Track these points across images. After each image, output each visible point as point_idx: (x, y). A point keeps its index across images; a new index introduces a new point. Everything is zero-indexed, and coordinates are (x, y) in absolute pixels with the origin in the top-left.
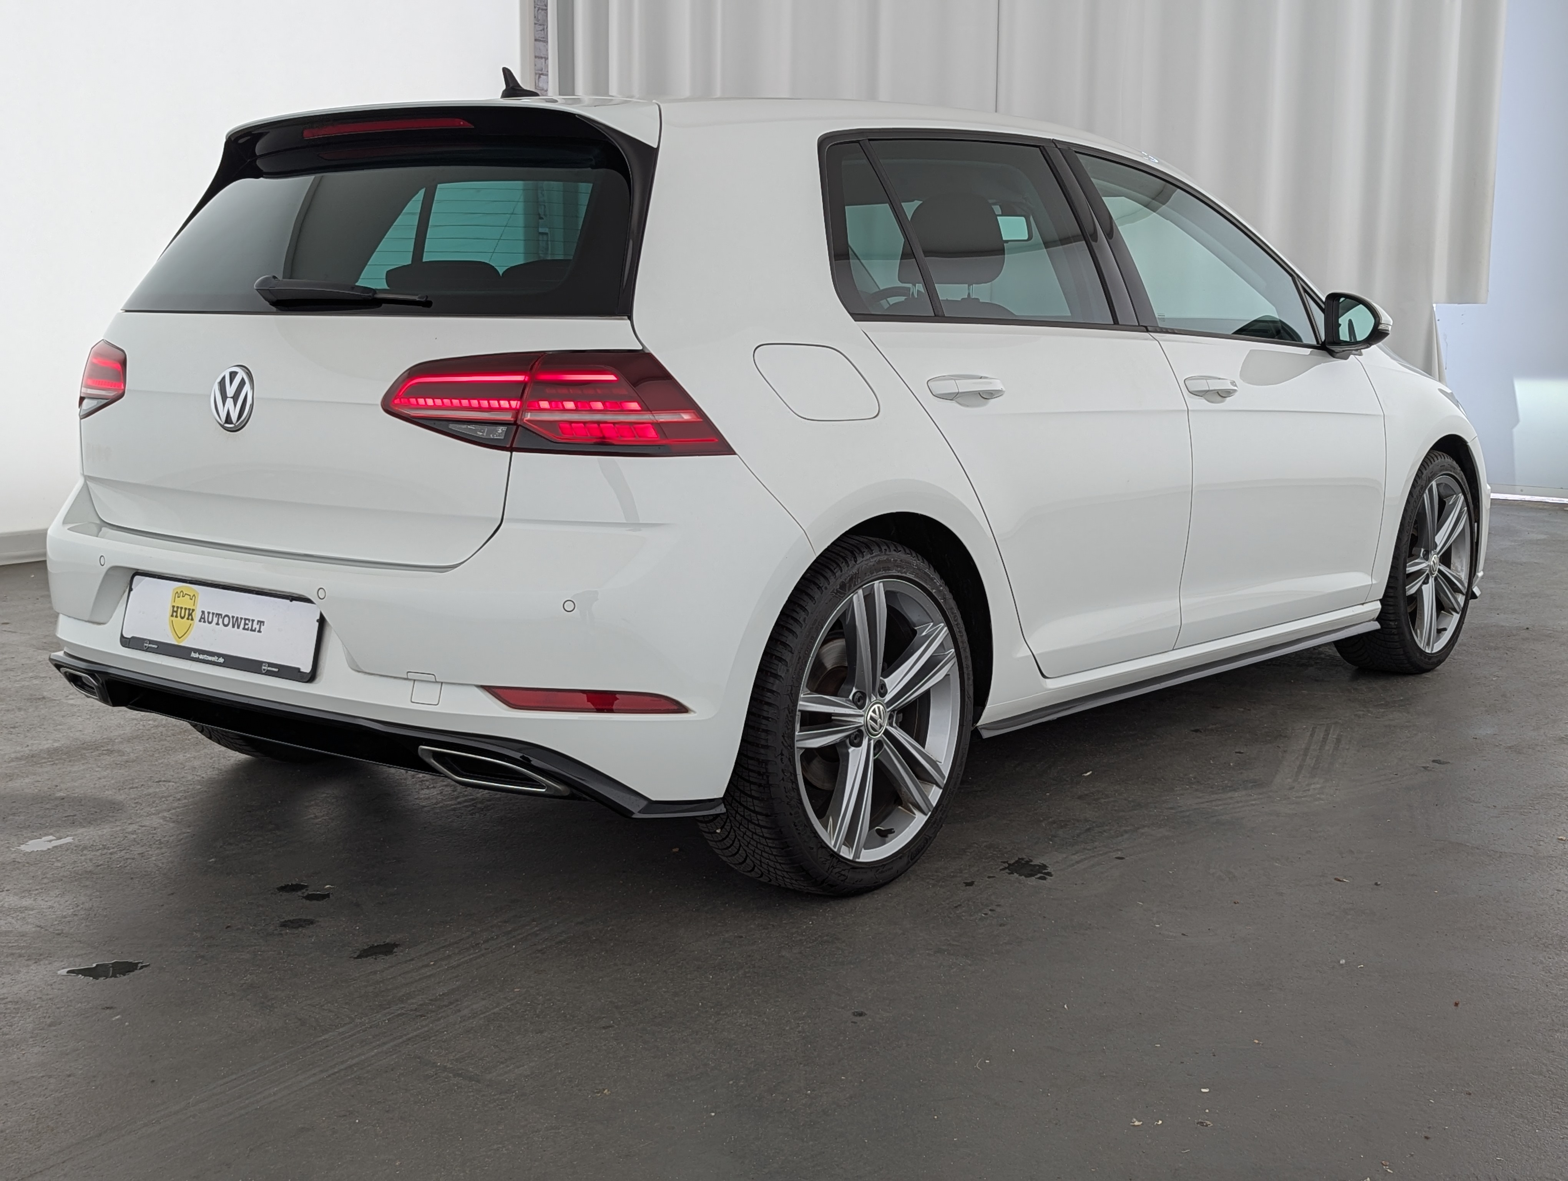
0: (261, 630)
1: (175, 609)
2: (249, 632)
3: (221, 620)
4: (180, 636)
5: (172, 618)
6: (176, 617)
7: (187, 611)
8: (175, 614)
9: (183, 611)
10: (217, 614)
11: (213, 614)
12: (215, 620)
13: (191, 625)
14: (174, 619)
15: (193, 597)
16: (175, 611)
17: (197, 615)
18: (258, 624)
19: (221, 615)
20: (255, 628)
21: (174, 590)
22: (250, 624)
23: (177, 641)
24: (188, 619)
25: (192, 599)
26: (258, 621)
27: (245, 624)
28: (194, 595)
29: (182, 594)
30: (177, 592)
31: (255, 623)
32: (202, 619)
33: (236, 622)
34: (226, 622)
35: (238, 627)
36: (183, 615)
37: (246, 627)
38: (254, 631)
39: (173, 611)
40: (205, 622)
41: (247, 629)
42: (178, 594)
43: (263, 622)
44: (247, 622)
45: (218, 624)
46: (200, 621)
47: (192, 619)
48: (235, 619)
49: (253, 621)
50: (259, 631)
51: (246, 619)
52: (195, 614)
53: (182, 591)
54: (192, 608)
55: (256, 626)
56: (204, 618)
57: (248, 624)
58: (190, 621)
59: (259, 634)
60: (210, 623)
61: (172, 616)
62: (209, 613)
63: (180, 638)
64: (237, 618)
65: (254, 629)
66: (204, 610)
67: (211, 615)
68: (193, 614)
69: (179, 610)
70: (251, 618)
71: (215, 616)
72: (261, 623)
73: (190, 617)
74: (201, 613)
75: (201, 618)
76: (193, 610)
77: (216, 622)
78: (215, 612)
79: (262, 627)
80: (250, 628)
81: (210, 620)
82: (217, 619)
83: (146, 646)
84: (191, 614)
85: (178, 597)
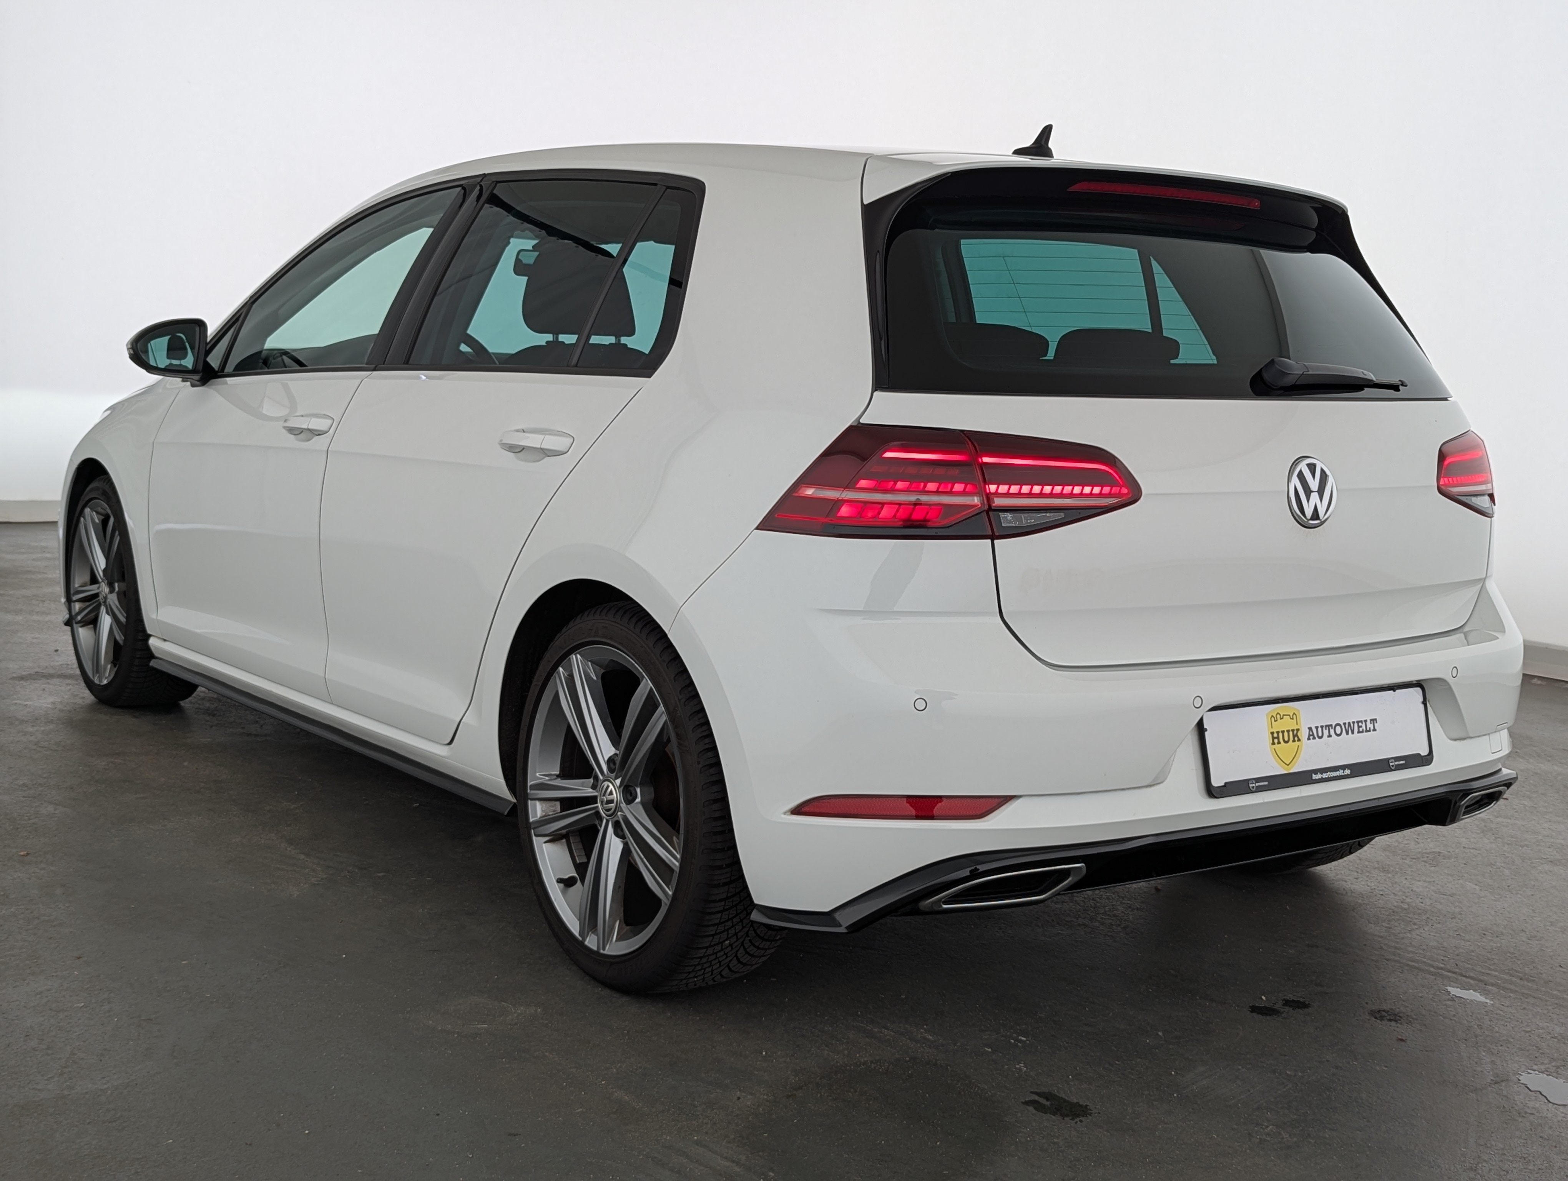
0: (1376, 728)
1: (1275, 735)
2: (1365, 733)
3: (1332, 731)
4: (1288, 763)
5: (1274, 746)
6: (1279, 743)
7: (1291, 733)
8: (1276, 741)
9: (1286, 734)
10: (1326, 726)
11: (1322, 727)
12: (1326, 732)
13: (1298, 746)
14: (1276, 746)
15: (1294, 716)
16: (1275, 738)
17: (1304, 734)
18: (1371, 723)
19: (1331, 725)
21: (1267, 715)
22: (1364, 726)
23: (1285, 769)
24: (1294, 741)
25: (1293, 719)
26: (1371, 720)
27: (1359, 727)
28: (1294, 714)
29: (1278, 716)
30: (1272, 716)
31: (1368, 723)
32: (1311, 736)
33: (1349, 728)
34: (1338, 732)
35: (1353, 732)
36: (1286, 739)
38: (1369, 731)
39: (1273, 738)
40: (1314, 738)
41: (1362, 732)
42: (1274, 718)
43: (1376, 720)
44: (1360, 724)
45: (1330, 736)
46: (1309, 739)
47: (1299, 740)
48: (1347, 726)
49: (1366, 721)
50: (1375, 730)
51: (1358, 722)
52: (1301, 733)
53: (1278, 713)
54: (1295, 728)
55: (1370, 726)
56: (1313, 735)
57: (1361, 727)
58: (1297, 743)
59: (1375, 732)
60: (1320, 738)
61: (1273, 743)
62: (1317, 728)
63: (1288, 765)
64: (1349, 723)
65: (1368, 729)
66: (1309, 726)
67: (1320, 729)
68: (1299, 734)
69: (1281, 735)
70: (1363, 719)
71: (1324, 728)
72: (1374, 721)
73: (1296, 739)
74: (1308, 730)
75: (1309, 735)
76: (1298, 730)
77: (1328, 734)
78: (1324, 724)
79: (1376, 724)
80: (1365, 730)
81: (1320, 735)
82: (1327, 731)
83: (1253, 787)
84: (1297, 735)
85: (1275, 721)
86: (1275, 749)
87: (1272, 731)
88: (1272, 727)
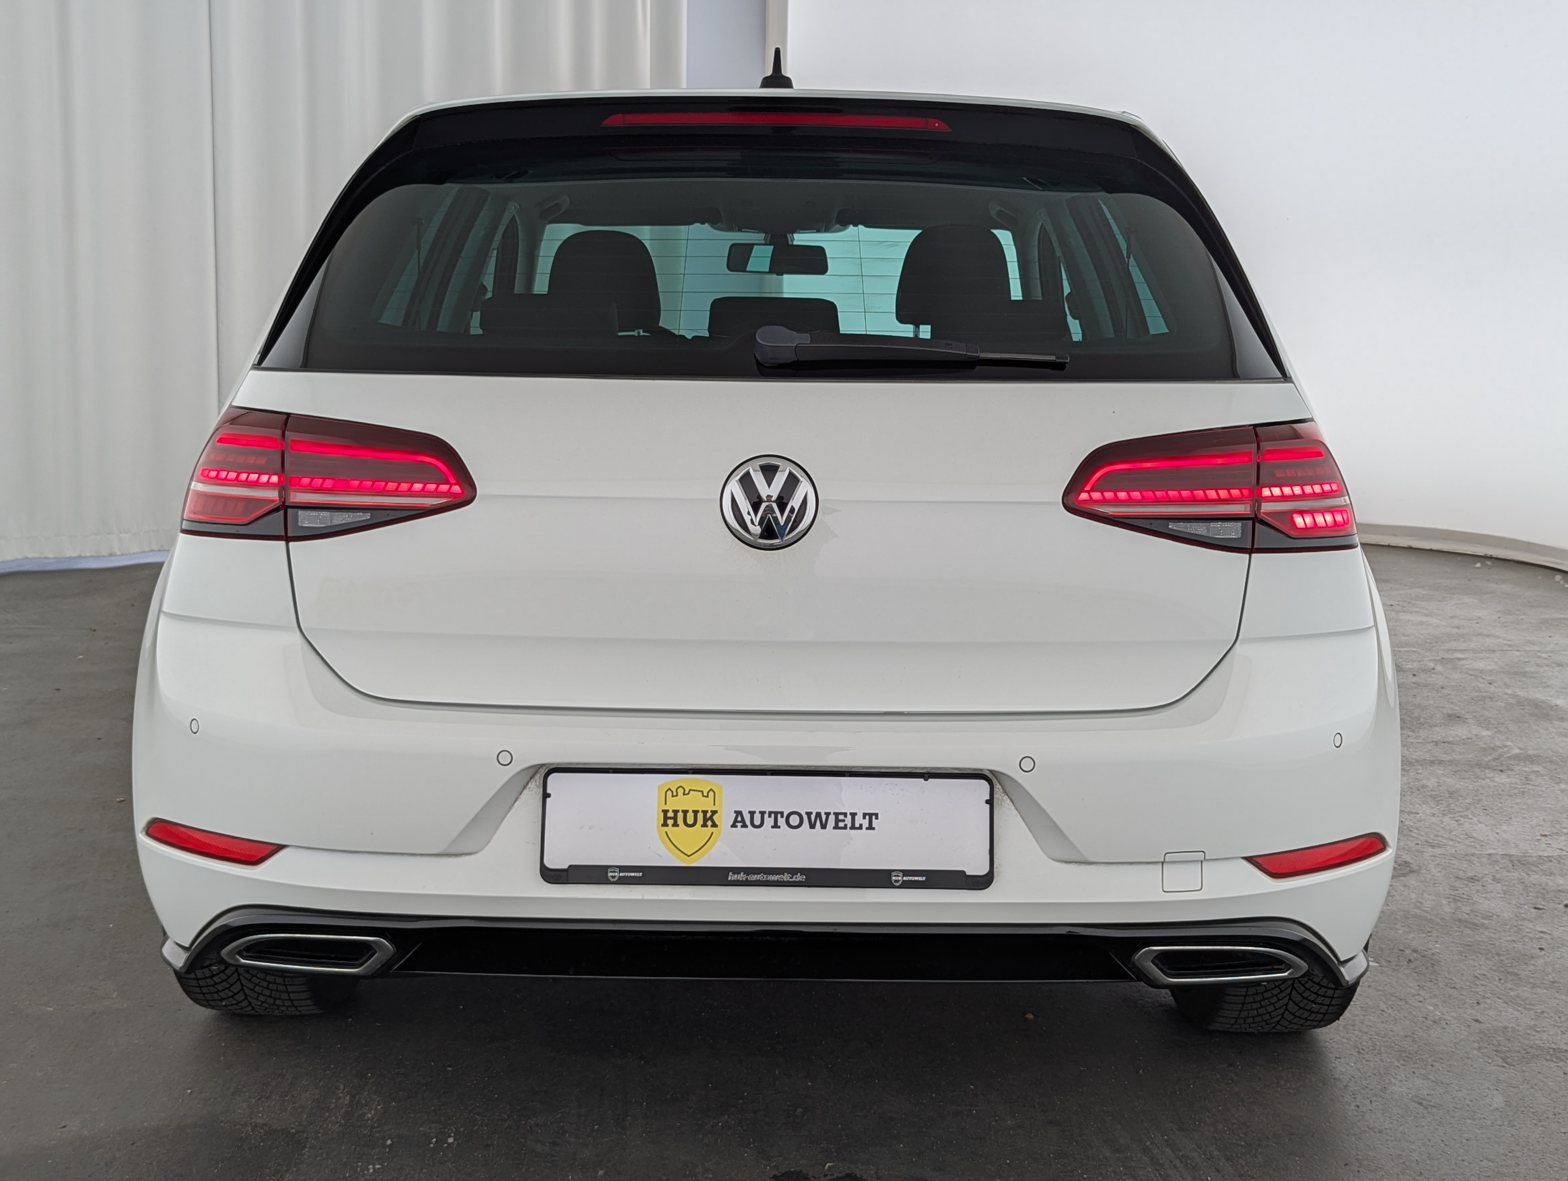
0: (874, 826)
1: (671, 815)
2: (848, 830)
3: (782, 821)
4: (690, 854)
5: (665, 829)
6: (675, 825)
7: (700, 816)
8: (670, 822)
9: (691, 815)
10: (771, 813)
11: (762, 813)
12: (769, 821)
14: (670, 829)
15: (709, 793)
17: (725, 818)
18: (864, 818)
19: (782, 813)
20: (861, 825)
22: (849, 820)
23: (684, 860)
24: (704, 825)
26: (865, 815)
27: (837, 821)
31: (859, 817)
32: (739, 822)
33: (817, 820)
34: (794, 822)
35: (824, 827)
36: (690, 822)
37: (841, 824)
38: (860, 828)
39: (666, 818)
40: (745, 826)
41: (845, 828)
43: (876, 815)
45: (776, 826)
46: (734, 826)
47: (714, 825)
48: (813, 817)
49: (853, 815)
50: (870, 827)
51: (838, 814)
52: (721, 817)
53: (679, 786)
54: (710, 808)
55: (862, 822)
56: (743, 821)
57: (843, 821)
58: (709, 829)
59: (871, 831)
60: (757, 827)
61: (665, 824)
62: (752, 813)
63: (690, 856)
64: (819, 814)
65: (857, 825)
66: (738, 810)
67: (757, 816)
68: (715, 817)
70: (849, 812)
71: (766, 816)
72: (871, 816)
74: (734, 815)
75: (736, 821)
77: (772, 824)
78: (767, 810)
79: (875, 822)
80: (849, 825)
81: (757, 823)
82: (772, 819)
83: (613, 877)
84: (711, 818)
85: (673, 796)
86: (666, 832)
87: (666, 808)
88: (666, 804)
